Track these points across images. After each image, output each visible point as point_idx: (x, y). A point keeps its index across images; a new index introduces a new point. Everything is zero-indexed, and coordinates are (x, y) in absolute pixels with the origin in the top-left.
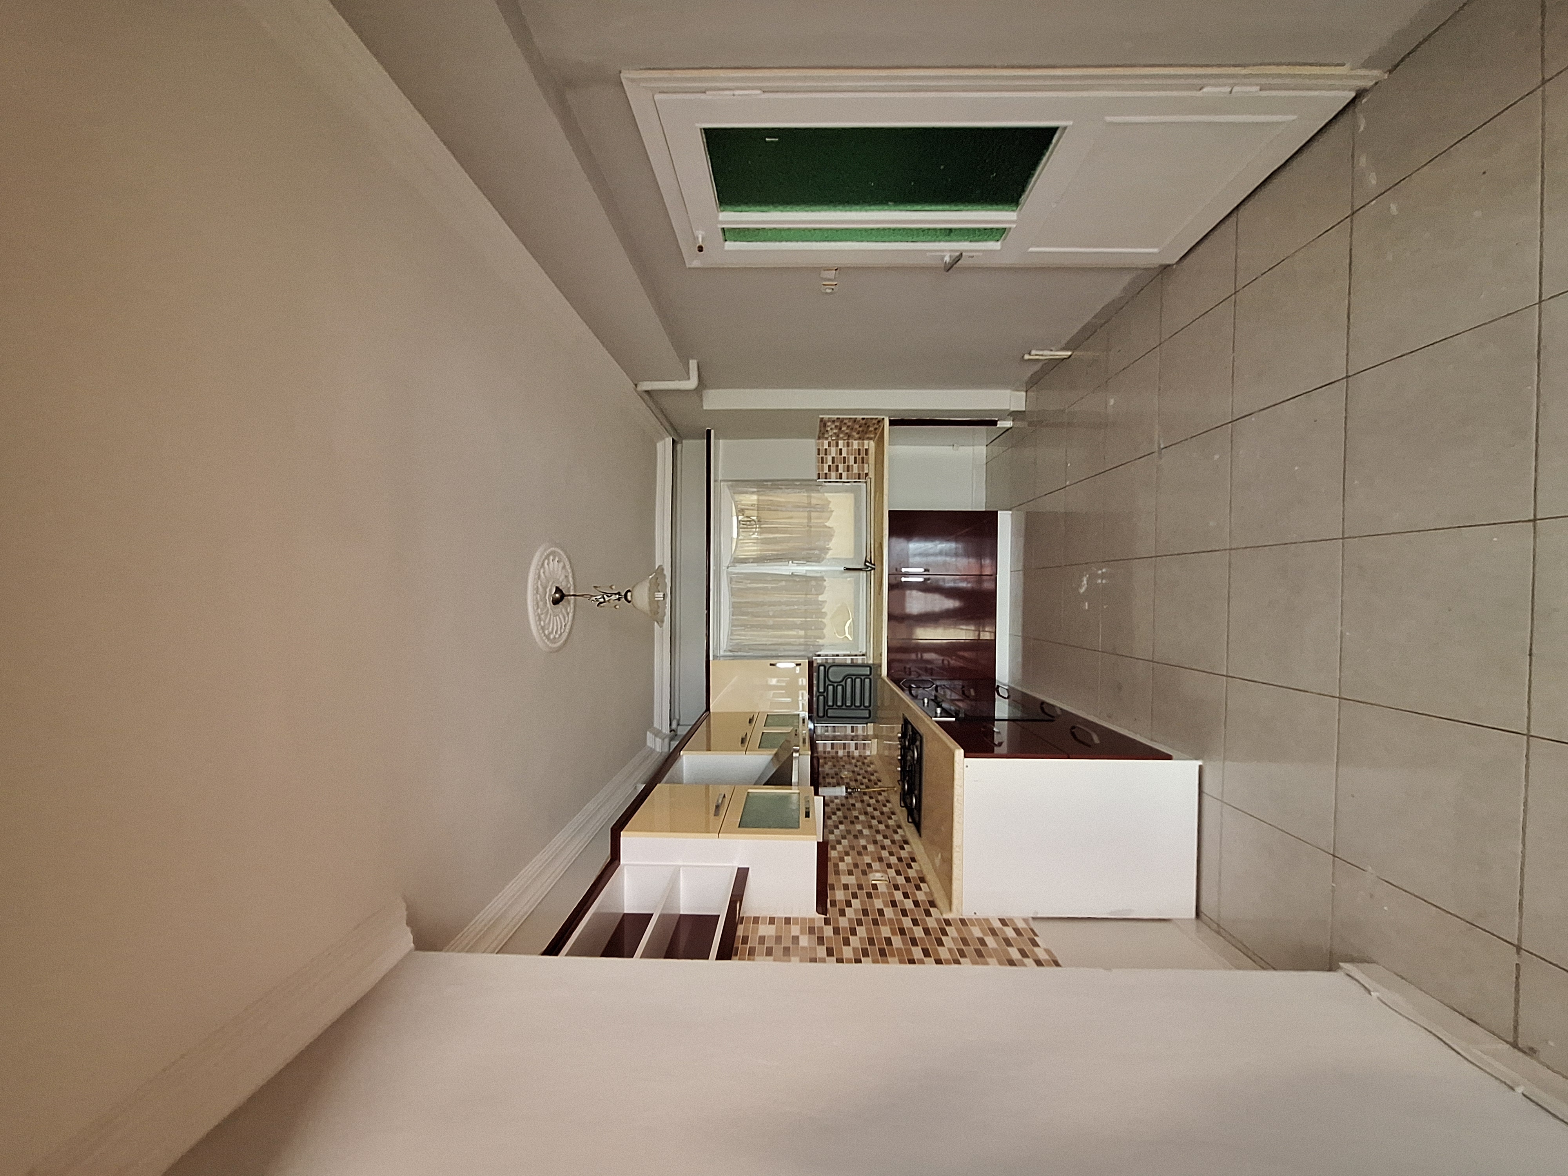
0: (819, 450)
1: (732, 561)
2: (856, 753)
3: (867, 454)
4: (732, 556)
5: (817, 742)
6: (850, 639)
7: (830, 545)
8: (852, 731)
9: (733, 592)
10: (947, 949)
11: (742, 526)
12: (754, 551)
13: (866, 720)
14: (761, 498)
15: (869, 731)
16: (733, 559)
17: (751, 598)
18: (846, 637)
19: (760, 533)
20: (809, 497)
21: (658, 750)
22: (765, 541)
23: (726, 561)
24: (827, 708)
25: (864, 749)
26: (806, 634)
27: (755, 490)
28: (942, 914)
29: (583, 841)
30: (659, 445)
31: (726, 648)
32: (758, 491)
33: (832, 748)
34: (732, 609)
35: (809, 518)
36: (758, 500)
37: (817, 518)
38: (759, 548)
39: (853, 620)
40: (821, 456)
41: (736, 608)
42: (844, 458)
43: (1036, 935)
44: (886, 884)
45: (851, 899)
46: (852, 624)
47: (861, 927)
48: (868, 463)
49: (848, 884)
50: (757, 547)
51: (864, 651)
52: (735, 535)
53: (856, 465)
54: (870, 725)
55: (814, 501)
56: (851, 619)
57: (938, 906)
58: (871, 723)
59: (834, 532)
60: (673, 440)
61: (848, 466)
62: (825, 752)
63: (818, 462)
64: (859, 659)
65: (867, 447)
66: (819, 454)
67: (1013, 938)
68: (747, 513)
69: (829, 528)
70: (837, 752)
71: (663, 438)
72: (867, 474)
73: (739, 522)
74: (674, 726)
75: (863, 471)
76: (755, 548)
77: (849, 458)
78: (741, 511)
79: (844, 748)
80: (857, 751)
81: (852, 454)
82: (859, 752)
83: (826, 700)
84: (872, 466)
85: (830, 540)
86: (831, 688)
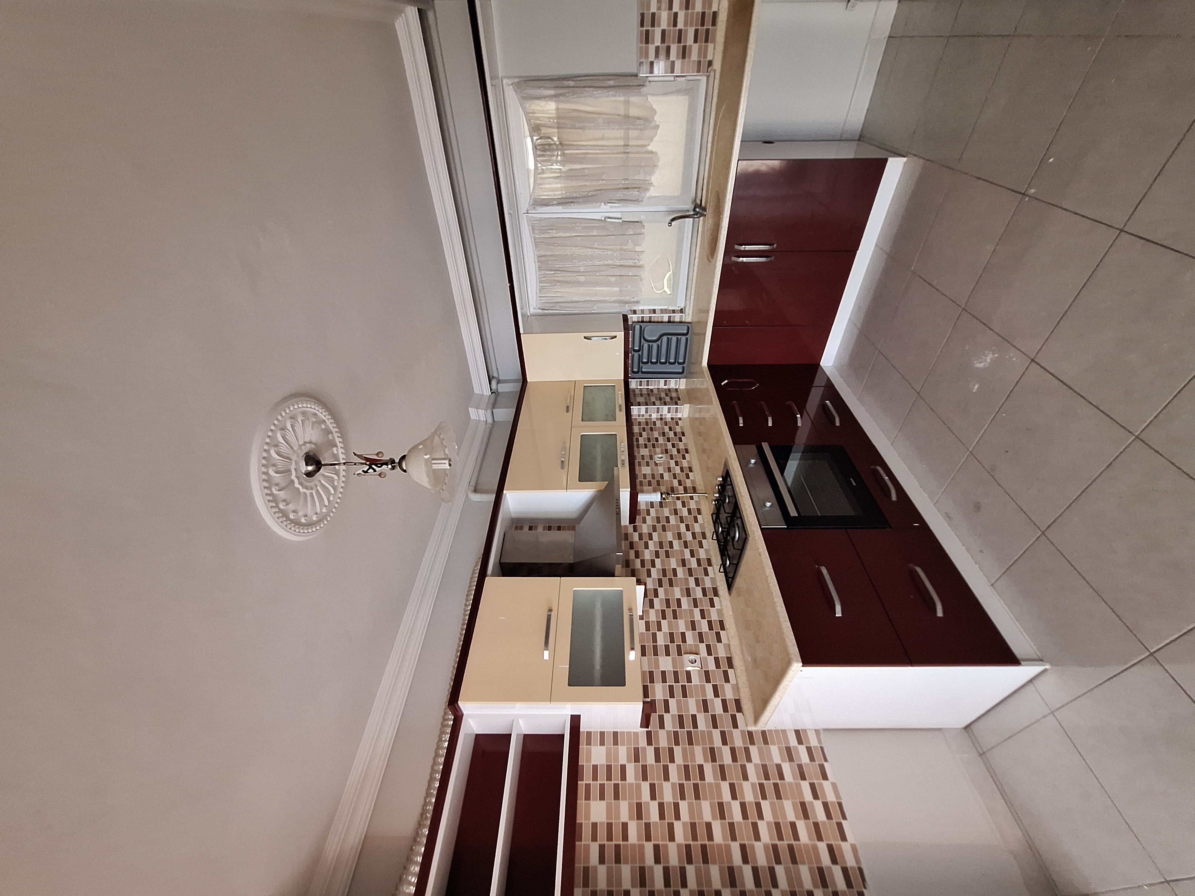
0: (642, 15)
1: (531, 203)
2: (669, 416)
3: (714, 23)
4: (531, 196)
5: (631, 407)
6: (669, 293)
7: (654, 179)
8: (665, 385)
9: (537, 243)
10: (750, 784)
11: (539, 152)
12: (556, 189)
13: (680, 374)
14: (562, 106)
15: (681, 385)
16: (532, 200)
17: (558, 251)
18: (664, 291)
19: (563, 163)
20: (627, 103)
21: (483, 419)
22: (570, 175)
23: (524, 203)
24: (641, 364)
25: (676, 412)
26: (621, 291)
27: (552, 92)
28: (747, 726)
29: (430, 601)
30: (399, 25)
31: (536, 306)
32: (555, 96)
33: (646, 412)
34: (537, 264)
35: (627, 138)
36: (557, 109)
37: (637, 139)
38: (563, 185)
39: (673, 273)
40: (644, 29)
41: (543, 262)
42: (680, 31)
43: (826, 760)
44: (698, 670)
45: (669, 698)
46: (672, 276)
47: (678, 747)
48: (714, 41)
49: (665, 671)
50: (561, 183)
51: (682, 306)
52: (532, 166)
53: (697, 45)
54: (683, 381)
55: (633, 112)
56: (671, 272)
57: (744, 712)
58: (684, 378)
59: (659, 160)
60: (419, 10)
61: (684, 47)
62: (639, 416)
63: (642, 43)
64: (677, 317)
65: (716, 10)
66: (642, 25)
67: (806, 764)
68: (544, 131)
69: (653, 152)
70: (650, 415)
71: (401, 12)
72: (710, 63)
73: (535, 147)
74: (494, 386)
75: (705, 56)
76: (559, 185)
77: (686, 31)
78: (535, 129)
79: (658, 412)
80: (670, 414)
81: (691, 26)
82: (671, 415)
83: (640, 358)
84: (720, 47)
85: (652, 173)
86: (646, 345)
